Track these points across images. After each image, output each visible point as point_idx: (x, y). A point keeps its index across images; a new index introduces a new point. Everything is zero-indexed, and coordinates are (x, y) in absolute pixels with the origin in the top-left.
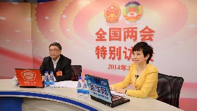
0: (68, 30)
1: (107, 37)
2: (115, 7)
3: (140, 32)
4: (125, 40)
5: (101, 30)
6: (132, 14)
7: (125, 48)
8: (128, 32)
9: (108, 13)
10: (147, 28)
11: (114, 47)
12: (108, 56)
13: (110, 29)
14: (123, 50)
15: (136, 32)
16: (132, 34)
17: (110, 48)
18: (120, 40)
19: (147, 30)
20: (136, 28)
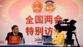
0: (4, 16)
1: (34, 21)
2: (39, 3)
3: (55, 18)
4: (45, 23)
5: (30, 16)
6: (50, 8)
7: (46, 28)
8: (47, 18)
9: (34, 6)
10: (58, 16)
11: (39, 28)
12: (35, 33)
13: (36, 16)
14: (44, 29)
15: (52, 18)
16: (50, 19)
17: (36, 28)
18: (42, 23)
19: (58, 17)
20: (52, 16)
